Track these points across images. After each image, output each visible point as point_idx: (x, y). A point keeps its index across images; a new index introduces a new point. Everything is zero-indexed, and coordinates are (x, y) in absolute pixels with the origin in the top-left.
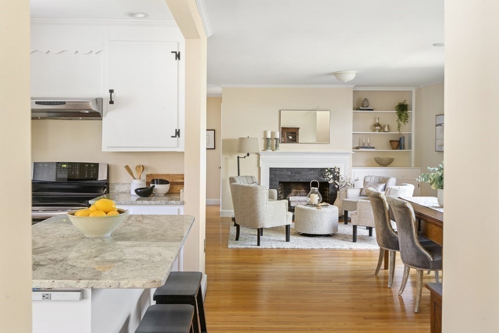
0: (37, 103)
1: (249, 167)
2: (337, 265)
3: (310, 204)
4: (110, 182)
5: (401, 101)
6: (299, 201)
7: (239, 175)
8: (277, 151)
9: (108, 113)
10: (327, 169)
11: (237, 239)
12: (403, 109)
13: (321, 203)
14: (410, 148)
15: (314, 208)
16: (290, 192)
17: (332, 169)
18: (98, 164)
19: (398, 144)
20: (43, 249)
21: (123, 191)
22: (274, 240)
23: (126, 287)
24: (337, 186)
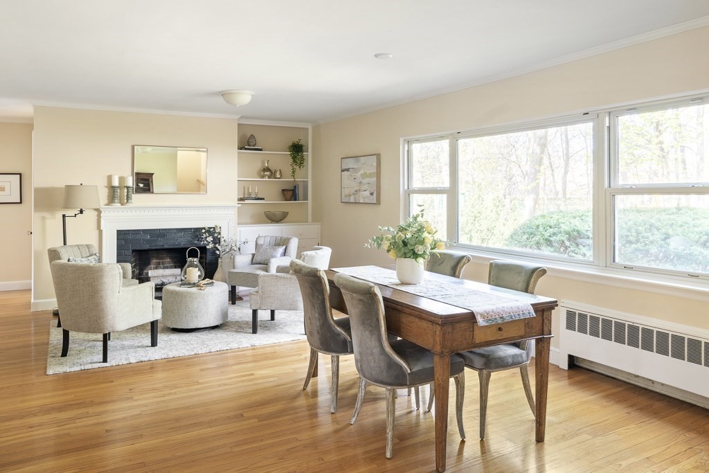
1: (82, 230)
2: (243, 381)
3: (185, 283)
5: (296, 140)
6: (162, 276)
7: (65, 244)
8: (129, 205)
10: (204, 228)
11: (64, 354)
12: (297, 150)
13: (203, 279)
14: (306, 198)
15: (194, 290)
16: (149, 264)
17: (211, 228)
19: (291, 193)
22: (132, 347)
24: (218, 252)
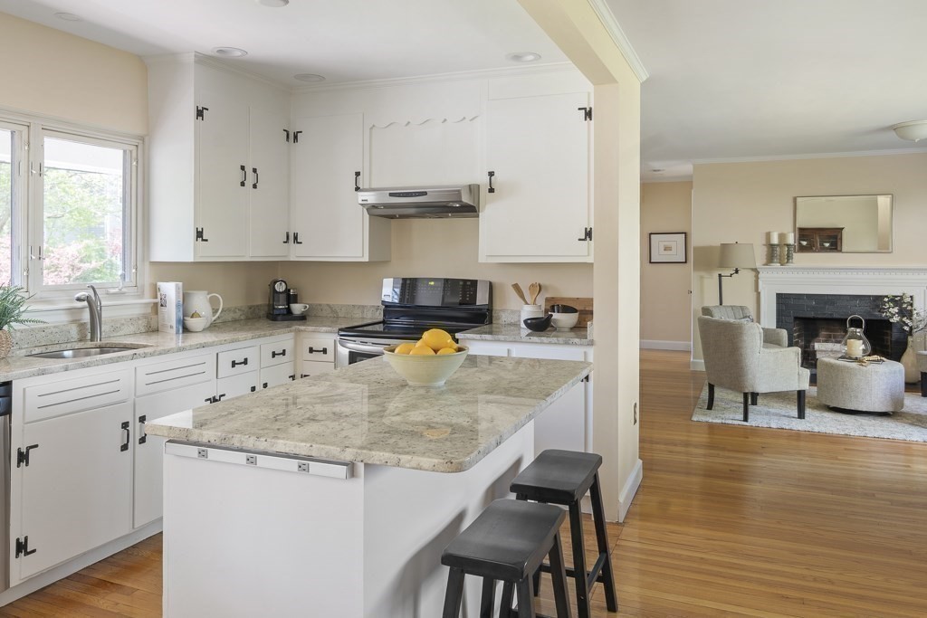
0: (391, 195)
1: (738, 291)
2: (892, 470)
3: (847, 357)
4: (494, 308)
6: (831, 351)
7: (721, 304)
8: (790, 265)
9: (487, 206)
10: (887, 297)
11: (710, 407)
13: (869, 355)
15: (854, 365)
16: (817, 336)
17: (897, 297)
18: (476, 281)
20: (338, 397)
21: (512, 321)
22: (777, 415)
23: (408, 465)
24: (906, 328)
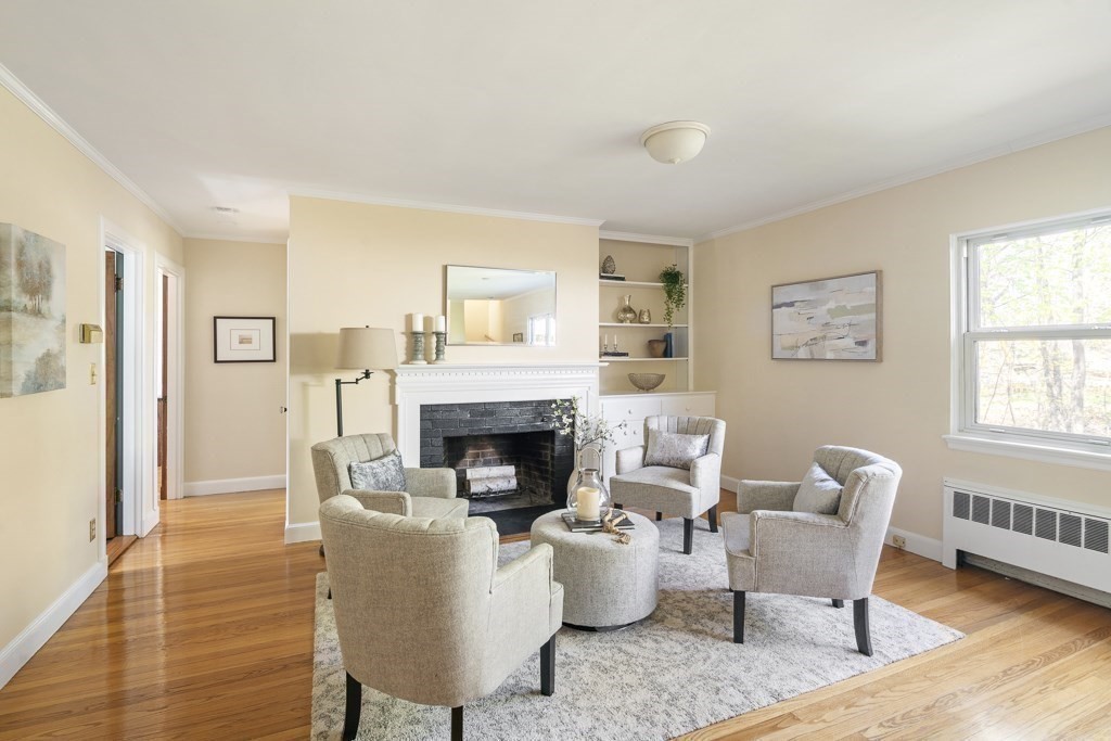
5: (668, 266)
8: (440, 363)
10: (555, 401)
14: (685, 353)
24: (575, 441)
